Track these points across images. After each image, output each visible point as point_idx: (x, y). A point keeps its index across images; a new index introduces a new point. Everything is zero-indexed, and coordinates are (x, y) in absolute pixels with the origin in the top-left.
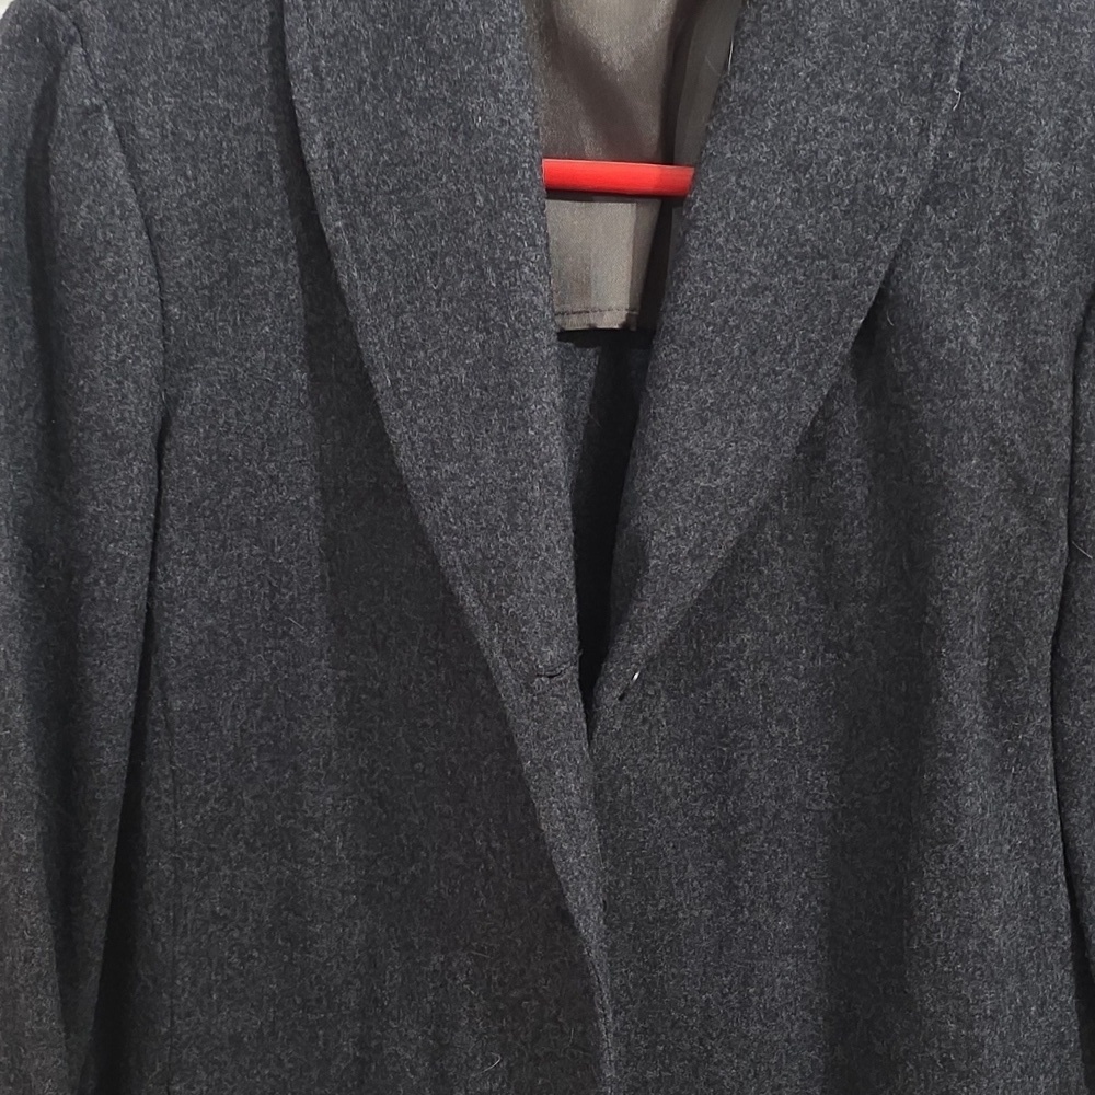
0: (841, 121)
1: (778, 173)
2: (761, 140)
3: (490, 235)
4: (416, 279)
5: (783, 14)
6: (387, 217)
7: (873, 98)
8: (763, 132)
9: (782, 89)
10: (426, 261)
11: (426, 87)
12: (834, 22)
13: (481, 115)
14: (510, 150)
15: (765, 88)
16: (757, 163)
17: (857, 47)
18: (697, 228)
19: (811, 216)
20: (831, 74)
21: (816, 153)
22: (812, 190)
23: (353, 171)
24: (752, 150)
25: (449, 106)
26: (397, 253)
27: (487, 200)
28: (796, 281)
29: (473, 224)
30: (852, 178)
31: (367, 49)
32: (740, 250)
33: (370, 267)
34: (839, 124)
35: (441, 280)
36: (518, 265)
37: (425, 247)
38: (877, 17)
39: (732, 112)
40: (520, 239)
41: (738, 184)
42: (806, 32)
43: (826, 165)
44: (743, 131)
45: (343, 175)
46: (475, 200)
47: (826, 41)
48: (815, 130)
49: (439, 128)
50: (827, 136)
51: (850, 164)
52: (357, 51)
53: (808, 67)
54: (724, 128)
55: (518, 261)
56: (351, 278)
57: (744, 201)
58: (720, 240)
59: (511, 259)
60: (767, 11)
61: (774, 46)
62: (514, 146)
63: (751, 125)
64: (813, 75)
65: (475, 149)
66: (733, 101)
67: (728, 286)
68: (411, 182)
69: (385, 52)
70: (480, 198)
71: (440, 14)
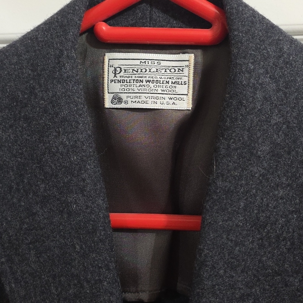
0: (281, 199)
1: (249, 230)
2: (238, 213)
3: (84, 266)
4: (46, 289)
5: (243, 143)
6: (28, 256)
7: (297, 186)
8: (239, 209)
9: (247, 184)
10: (50, 279)
11: (45, 190)
12: (271, 146)
13: (75, 203)
14: (92, 221)
15: (237, 184)
16: (237, 226)
17: (285, 158)
18: (206, 266)
19: (269, 252)
20: (273, 174)
21: (270, 218)
22: (269, 238)
23: (9, 233)
24: (234, 219)
25: (58, 200)
26: (35, 275)
27: (81, 248)
28: (264, 289)
29: (75, 260)
30: (291, 230)
31: (13, 171)
32: (233, 276)
33: (21, 282)
34: (280, 201)
35: (60, 289)
36: (101, 281)
37: (49, 272)
38: (294, 142)
39: (220, 198)
40: (101, 267)
41: (228, 239)
42: (257, 152)
43: (275, 224)
44: (228, 209)
45: (4, 235)
46: (75, 248)
47: (268, 157)
48: (268, 205)
49: (53, 211)
50: (274, 208)
51: (289, 222)
52: (8, 172)
53: (260, 171)
54: (216, 208)
55: (100, 280)
56: (11, 288)
57: (232, 248)
58: (222, 272)
59: (97, 278)
60: (233, 143)
61: (240, 161)
62: (94, 219)
63: (231, 205)
64: (263, 175)
65: (73, 221)
66: (220, 192)
67: (228, 298)
68: (40, 239)
69: (23, 172)
70: (77, 247)
71: (49, 153)
